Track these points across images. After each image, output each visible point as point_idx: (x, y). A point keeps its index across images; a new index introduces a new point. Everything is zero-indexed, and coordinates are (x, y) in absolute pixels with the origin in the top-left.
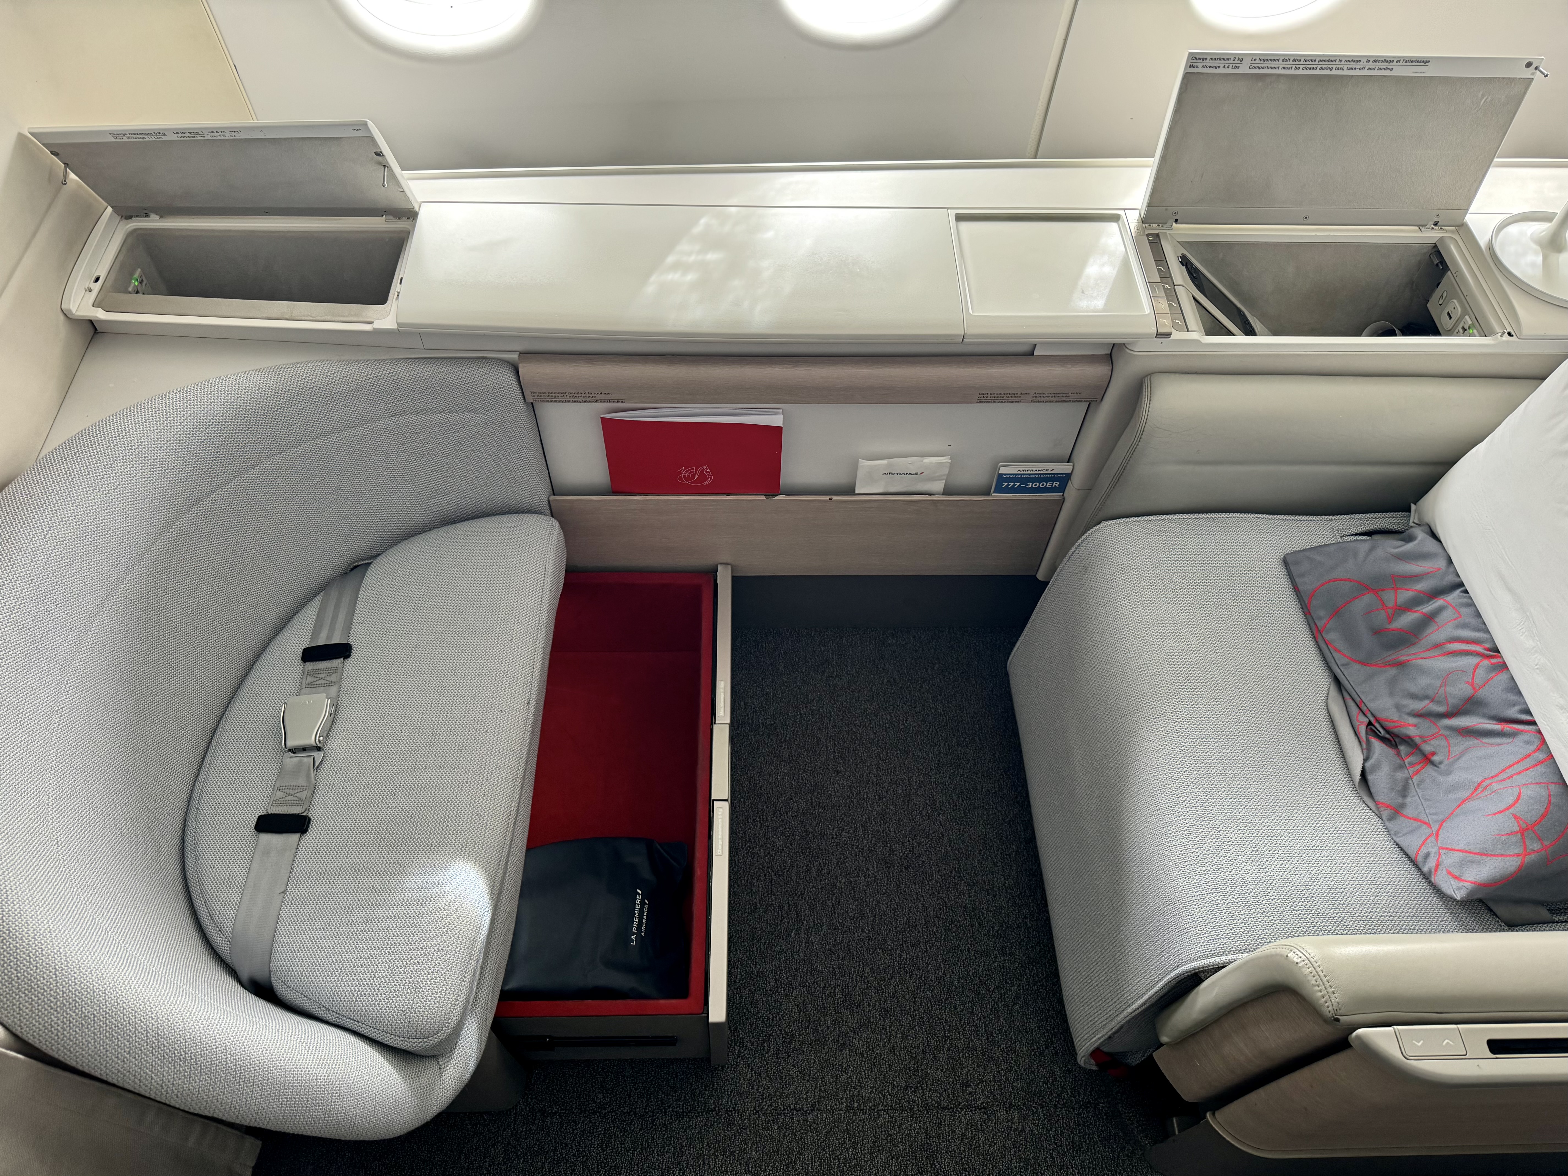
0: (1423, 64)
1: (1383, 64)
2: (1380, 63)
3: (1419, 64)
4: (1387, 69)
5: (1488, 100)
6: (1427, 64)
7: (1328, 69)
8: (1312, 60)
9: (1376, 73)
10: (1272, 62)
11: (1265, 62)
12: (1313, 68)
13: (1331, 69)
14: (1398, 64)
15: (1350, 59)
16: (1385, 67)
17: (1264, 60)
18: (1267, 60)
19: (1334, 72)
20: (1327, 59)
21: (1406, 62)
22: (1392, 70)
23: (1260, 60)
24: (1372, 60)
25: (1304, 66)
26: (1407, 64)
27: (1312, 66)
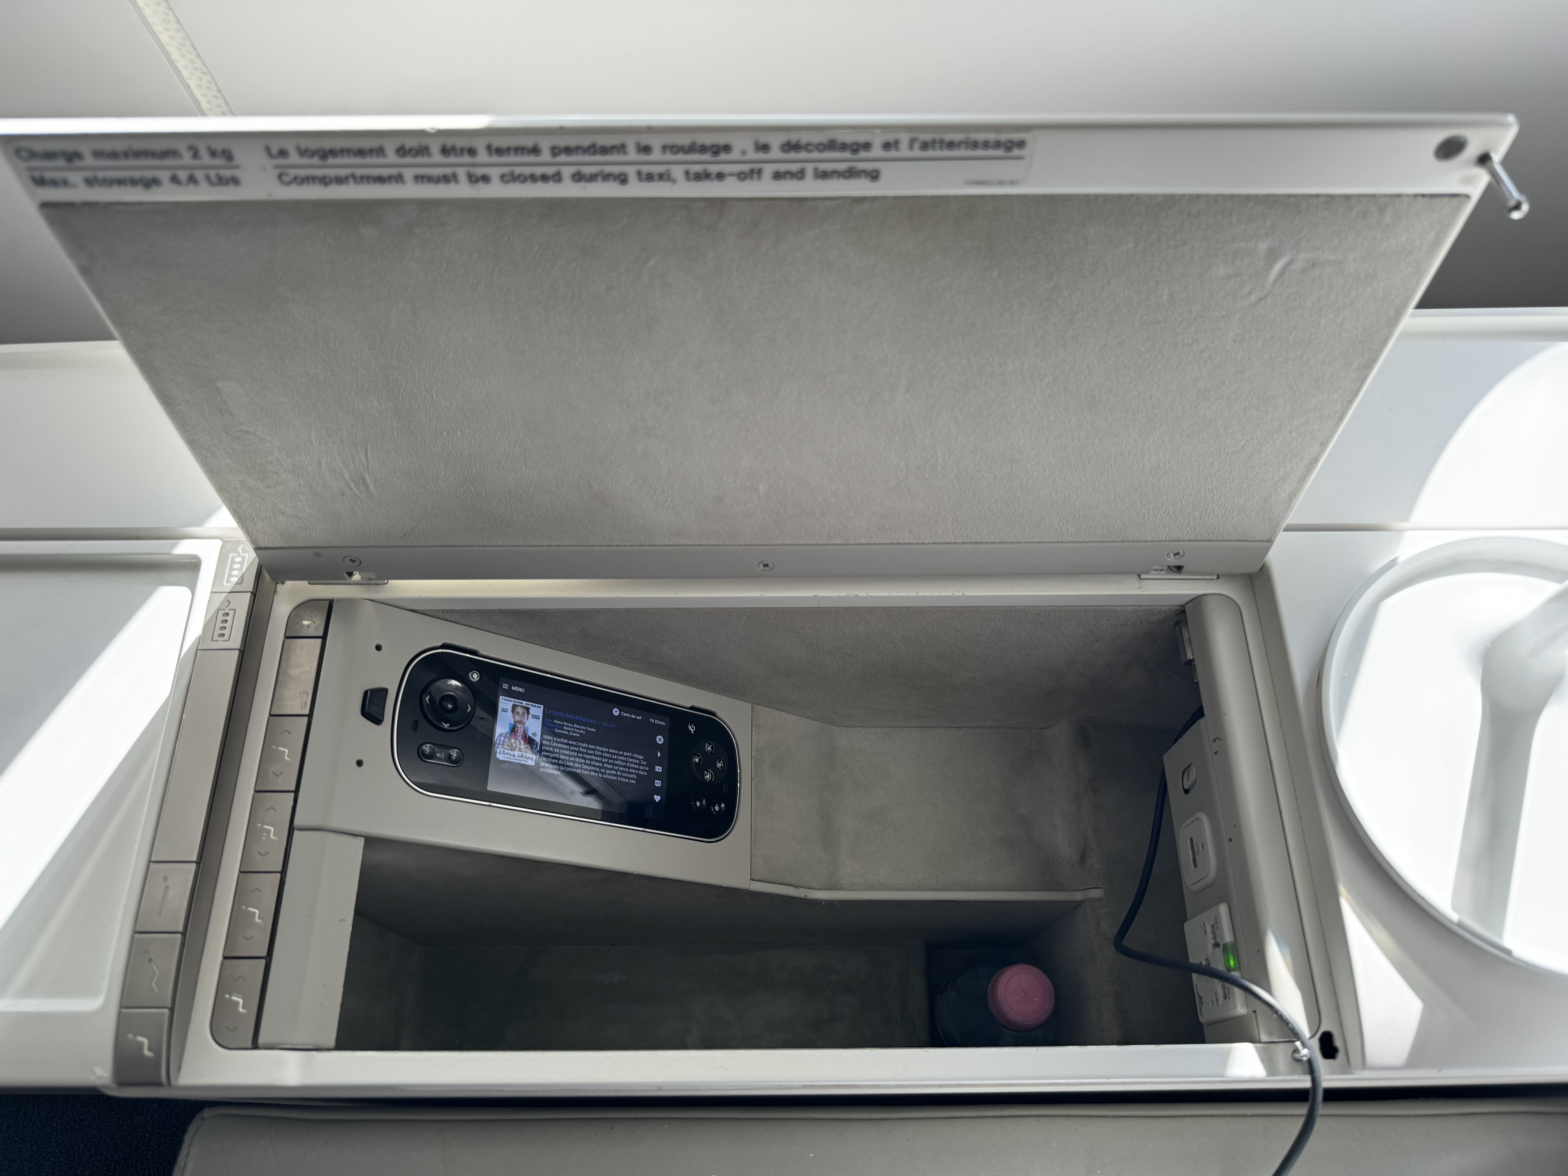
0: (1000, 153)
1: (827, 155)
2: (815, 155)
3: (980, 152)
4: (851, 174)
5: (1294, 266)
6: (1016, 152)
7: (606, 177)
8: (519, 150)
9: (810, 188)
10: (358, 160)
11: (331, 161)
12: (544, 178)
13: (623, 179)
14: (893, 153)
15: (684, 140)
16: (842, 167)
17: (324, 154)
18: (333, 153)
19: (636, 189)
20: (585, 141)
21: (925, 146)
22: (874, 176)
23: (303, 153)
24: (775, 141)
25: (506, 170)
26: (930, 153)
27: (527, 171)
